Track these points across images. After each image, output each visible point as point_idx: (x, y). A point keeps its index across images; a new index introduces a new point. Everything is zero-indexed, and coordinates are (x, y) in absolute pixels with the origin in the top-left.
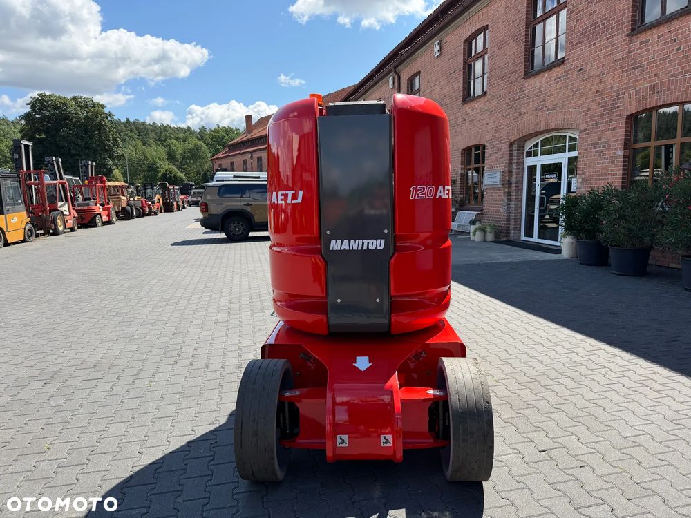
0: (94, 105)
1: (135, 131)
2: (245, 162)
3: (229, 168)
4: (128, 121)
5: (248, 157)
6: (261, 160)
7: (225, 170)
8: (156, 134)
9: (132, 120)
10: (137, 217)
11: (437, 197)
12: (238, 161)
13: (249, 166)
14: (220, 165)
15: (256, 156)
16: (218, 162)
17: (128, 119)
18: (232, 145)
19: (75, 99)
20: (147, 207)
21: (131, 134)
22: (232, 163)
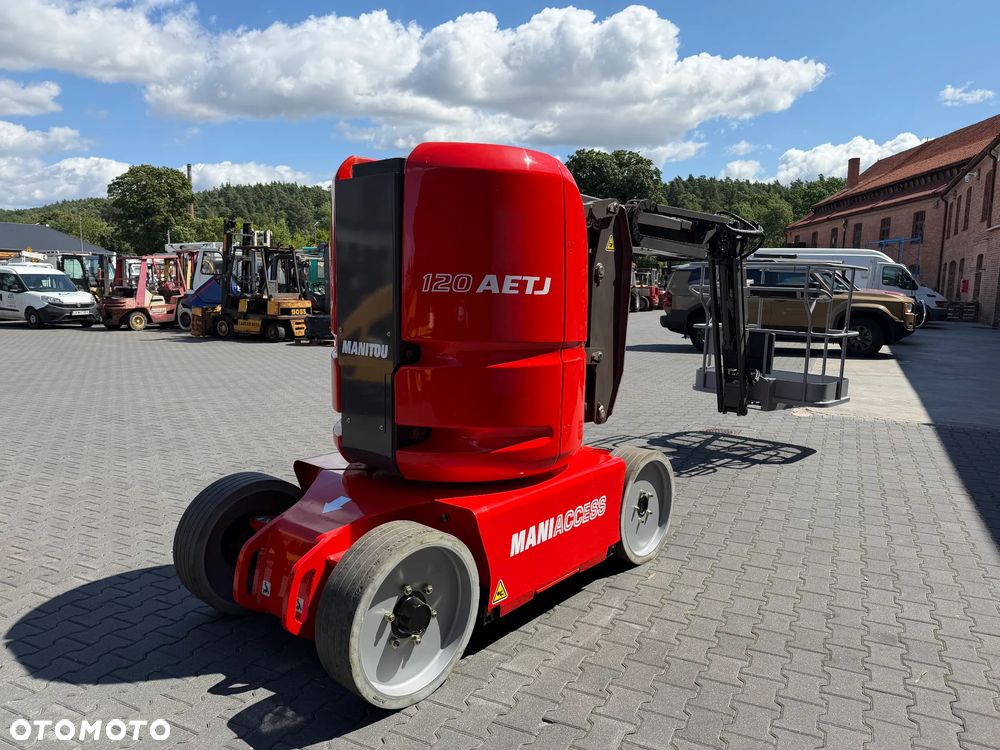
0: (640, 161)
1: (698, 192)
2: (835, 232)
3: (809, 241)
4: (691, 178)
5: (840, 224)
6: (860, 229)
7: (803, 245)
8: (726, 195)
9: (696, 177)
10: (641, 310)
11: (480, 290)
12: (824, 230)
13: (840, 239)
14: (797, 237)
15: (853, 222)
16: (795, 234)
17: (690, 176)
18: (820, 207)
19: (617, 155)
20: (657, 298)
21: (691, 197)
22: (815, 235)
